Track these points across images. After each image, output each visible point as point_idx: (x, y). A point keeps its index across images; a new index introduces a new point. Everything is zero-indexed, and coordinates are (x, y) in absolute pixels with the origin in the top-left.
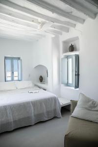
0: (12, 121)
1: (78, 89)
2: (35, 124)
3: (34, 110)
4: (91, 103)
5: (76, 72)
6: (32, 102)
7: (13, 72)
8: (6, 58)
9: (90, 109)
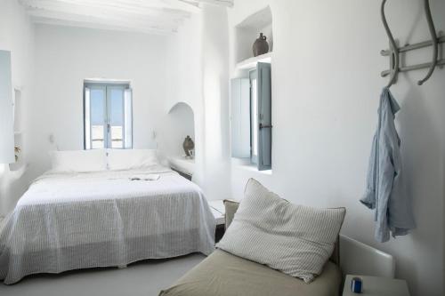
0: (58, 246)
1: (269, 172)
2: (130, 265)
3: (126, 223)
4: (272, 208)
5: (260, 117)
6: (118, 202)
7: (109, 126)
8: (87, 85)
9: (267, 226)
